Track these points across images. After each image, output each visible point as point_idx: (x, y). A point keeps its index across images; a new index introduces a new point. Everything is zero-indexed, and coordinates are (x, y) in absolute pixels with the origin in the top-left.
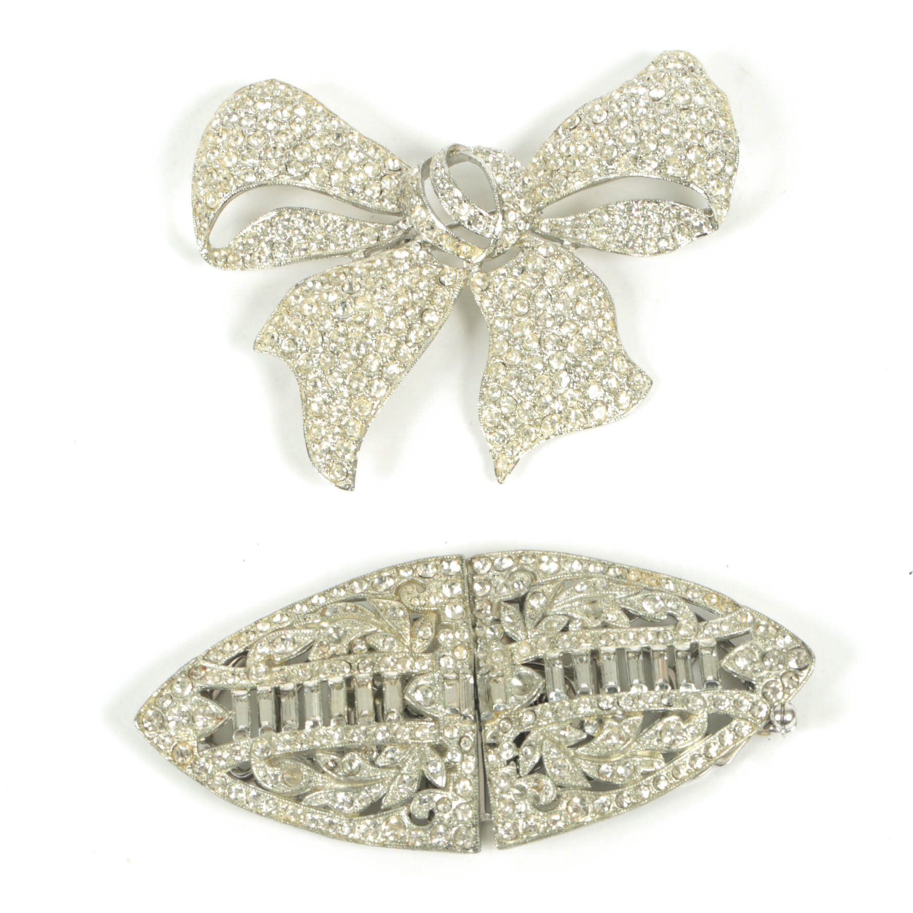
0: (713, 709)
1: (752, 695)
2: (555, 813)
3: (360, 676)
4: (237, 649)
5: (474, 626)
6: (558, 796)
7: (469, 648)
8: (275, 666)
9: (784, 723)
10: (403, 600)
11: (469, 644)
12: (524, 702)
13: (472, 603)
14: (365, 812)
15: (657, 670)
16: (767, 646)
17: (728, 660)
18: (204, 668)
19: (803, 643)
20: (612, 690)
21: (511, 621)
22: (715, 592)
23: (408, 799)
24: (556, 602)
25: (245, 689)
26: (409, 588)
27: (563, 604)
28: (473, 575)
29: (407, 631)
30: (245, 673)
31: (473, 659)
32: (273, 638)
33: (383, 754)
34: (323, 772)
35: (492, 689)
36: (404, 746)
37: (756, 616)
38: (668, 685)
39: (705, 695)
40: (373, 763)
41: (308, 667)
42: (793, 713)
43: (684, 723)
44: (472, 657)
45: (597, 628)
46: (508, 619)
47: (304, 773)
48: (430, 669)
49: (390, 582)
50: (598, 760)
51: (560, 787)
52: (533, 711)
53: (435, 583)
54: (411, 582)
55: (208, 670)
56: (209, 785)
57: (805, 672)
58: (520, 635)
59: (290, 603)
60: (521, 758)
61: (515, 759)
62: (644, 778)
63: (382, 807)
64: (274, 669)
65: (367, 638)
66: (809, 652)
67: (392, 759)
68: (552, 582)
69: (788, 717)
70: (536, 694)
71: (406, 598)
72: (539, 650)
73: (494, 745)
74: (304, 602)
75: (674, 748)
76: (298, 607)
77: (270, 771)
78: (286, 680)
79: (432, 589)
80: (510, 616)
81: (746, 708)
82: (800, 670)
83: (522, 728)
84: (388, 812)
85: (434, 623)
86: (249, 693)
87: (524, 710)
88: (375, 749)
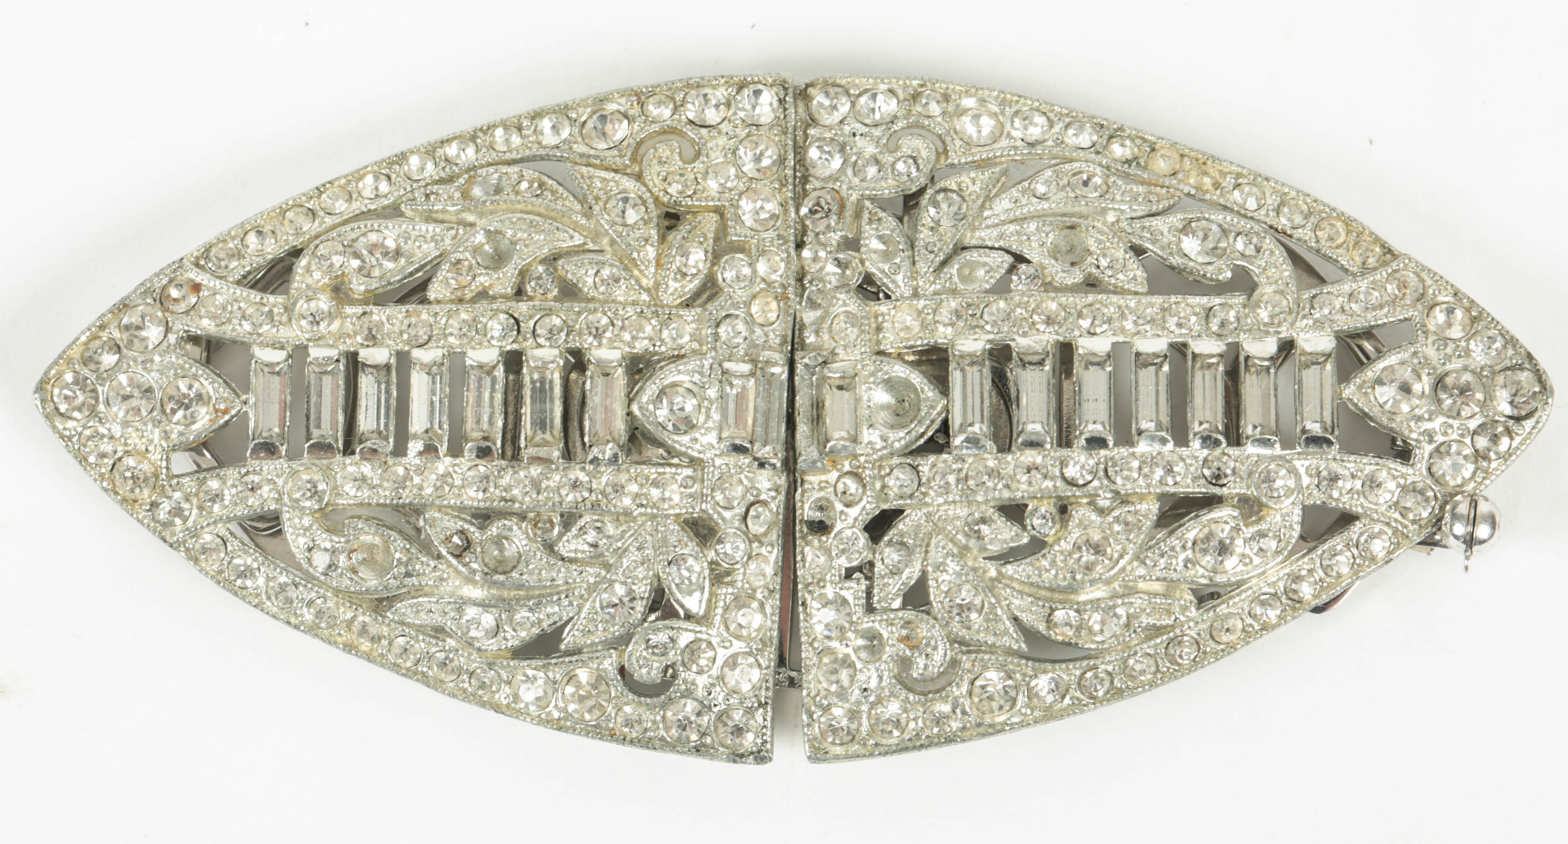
0: (1317, 498)
1: (1404, 469)
2: (945, 700)
3: (538, 352)
4: (272, 249)
5: (800, 245)
6: (954, 663)
7: (782, 298)
8: (352, 302)
9: (1470, 542)
10: (647, 178)
11: (784, 287)
12: (897, 445)
13: (799, 189)
14: (524, 652)
15: (1198, 400)
16: (1448, 358)
17: (1360, 387)
18: (196, 287)
19: (1530, 356)
20: (1096, 442)
21: (882, 247)
22: (1341, 216)
23: (621, 636)
24: (986, 213)
25: (282, 348)
26: (663, 151)
27: (1003, 223)
28: (808, 126)
29: (651, 252)
30: (286, 308)
31: (790, 325)
32: (353, 236)
33: (574, 531)
34: (439, 557)
35: (827, 403)
36: (622, 518)
37: (1429, 282)
38: (1220, 437)
39: (1300, 465)
40: (550, 547)
41: (424, 316)
42: (1492, 521)
43: (1246, 526)
44: (791, 319)
45: (1073, 289)
46: (876, 244)
47: (397, 555)
48: (695, 345)
49: (621, 130)
50: (1049, 594)
51: (962, 643)
52: (915, 468)
53: (722, 141)
54: (669, 131)
55: (204, 293)
56: (187, 550)
57: (1528, 424)
58: (900, 284)
59: (397, 151)
60: (879, 568)
61: (866, 569)
62: (1149, 638)
63: (563, 647)
64: (349, 310)
65: (560, 262)
66: (1540, 377)
67: (595, 546)
68: (980, 165)
69: (1482, 531)
70: (924, 428)
71: (653, 174)
72: (941, 329)
73: (820, 528)
74: (431, 151)
75: (1220, 579)
76: (414, 161)
77: (325, 541)
78: (372, 339)
79: (713, 155)
80: (880, 238)
81: (1388, 496)
82: (1518, 419)
83: (886, 501)
84: (574, 658)
85: (711, 235)
86: (290, 356)
87: (896, 461)
88: (556, 519)
